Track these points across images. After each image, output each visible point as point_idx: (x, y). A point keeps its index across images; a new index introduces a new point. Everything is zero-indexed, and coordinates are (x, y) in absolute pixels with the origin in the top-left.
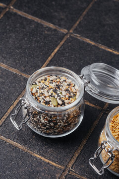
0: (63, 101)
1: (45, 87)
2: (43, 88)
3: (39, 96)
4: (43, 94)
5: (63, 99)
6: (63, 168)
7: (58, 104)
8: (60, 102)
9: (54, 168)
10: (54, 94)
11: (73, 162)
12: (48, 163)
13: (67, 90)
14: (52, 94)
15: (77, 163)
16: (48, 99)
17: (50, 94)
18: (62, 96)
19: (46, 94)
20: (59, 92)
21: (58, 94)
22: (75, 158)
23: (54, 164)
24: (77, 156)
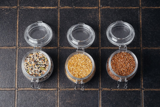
0: (44, 65)
1: (32, 67)
2: (32, 69)
3: (35, 73)
4: (35, 71)
5: (43, 64)
6: (56, 89)
7: (44, 68)
8: (44, 66)
9: (52, 92)
10: (38, 66)
11: (59, 84)
12: (49, 90)
13: (40, 59)
14: (38, 67)
15: (61, 83)
16: (39, 70)
17: (37, 68)
18: (42, 64)
19: (36, 69)
20: (39, 64)
21: (39, 65)
22: (59, 81)
23: (51, 89)
24: (59, 80)
